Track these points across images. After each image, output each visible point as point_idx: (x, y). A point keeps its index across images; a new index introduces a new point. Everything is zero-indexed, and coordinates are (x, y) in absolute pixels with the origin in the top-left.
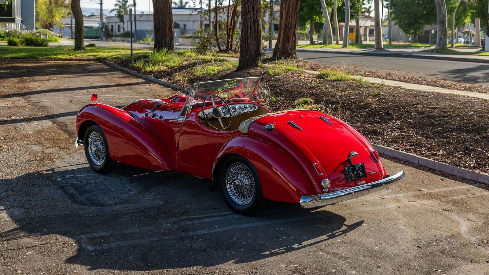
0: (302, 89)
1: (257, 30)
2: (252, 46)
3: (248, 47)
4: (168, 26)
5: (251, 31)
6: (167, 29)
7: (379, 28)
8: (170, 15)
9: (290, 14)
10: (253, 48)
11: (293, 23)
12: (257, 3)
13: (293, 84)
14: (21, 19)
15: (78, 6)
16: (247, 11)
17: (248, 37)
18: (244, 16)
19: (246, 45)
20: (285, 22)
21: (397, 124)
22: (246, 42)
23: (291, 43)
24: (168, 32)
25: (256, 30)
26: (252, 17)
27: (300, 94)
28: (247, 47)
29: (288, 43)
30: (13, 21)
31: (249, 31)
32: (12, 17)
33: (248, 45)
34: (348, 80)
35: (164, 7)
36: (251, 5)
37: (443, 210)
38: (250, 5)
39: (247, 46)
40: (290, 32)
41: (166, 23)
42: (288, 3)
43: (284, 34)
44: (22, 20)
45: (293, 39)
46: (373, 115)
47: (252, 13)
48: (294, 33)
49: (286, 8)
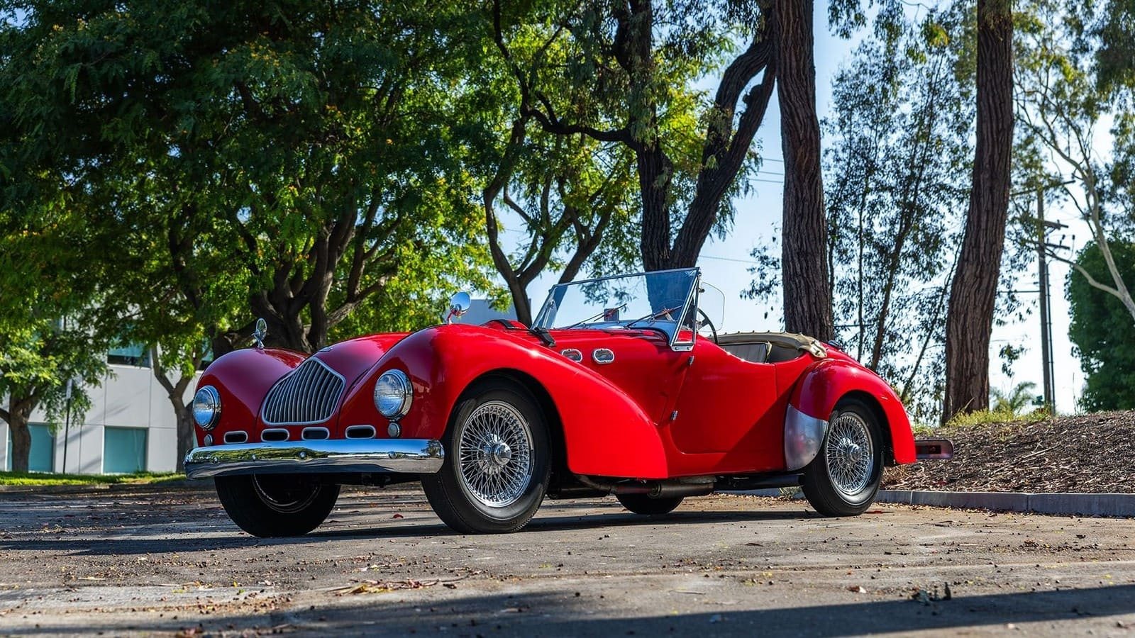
48: (983, 389)
49: (957, 331)
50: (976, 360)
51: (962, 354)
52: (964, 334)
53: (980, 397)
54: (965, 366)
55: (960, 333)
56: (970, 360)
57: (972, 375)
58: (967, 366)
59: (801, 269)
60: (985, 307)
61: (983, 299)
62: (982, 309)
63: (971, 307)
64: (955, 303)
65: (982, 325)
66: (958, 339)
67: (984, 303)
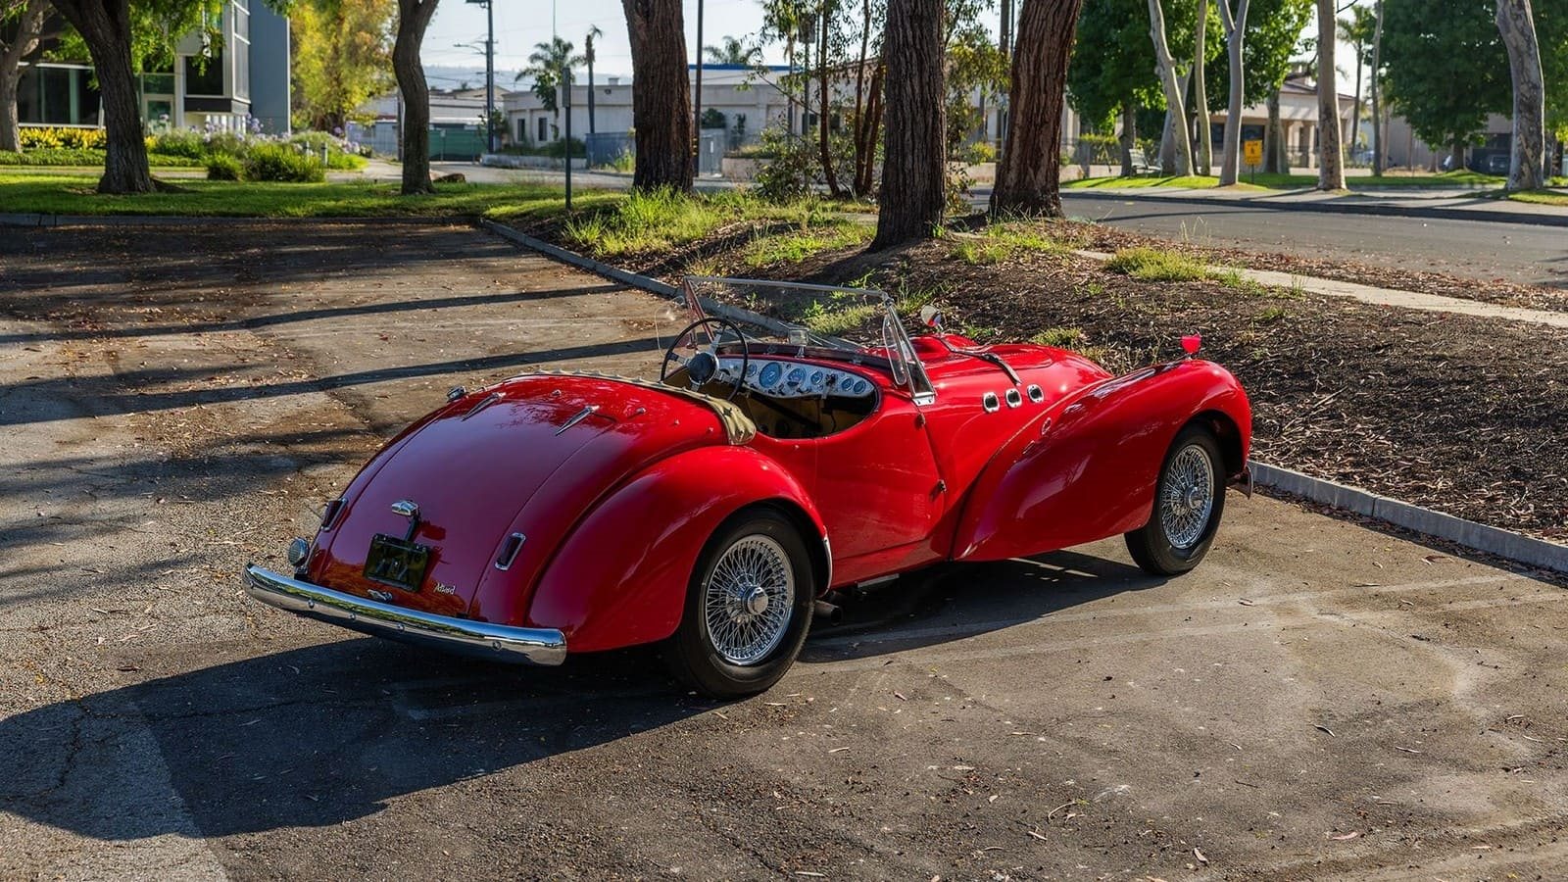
0: (1058, 305)
1: (933, 128)
2: (917, 175)
3: (905, 179)
4: (676, 119)
5: (912, 134)
6: (674, 129)
7: (1331, 126)
8: (683, 87)
9: (1043, 83)
10: (921, 184)
11: (1050, 109)
12: (934, 50)
13: (1033, 290)
14: (249, 102)
15: (413, 60)
16: (904, 72)
17: (906, 150)
18: (894, 89)
19: (898, 175)
20: (1026, 106)
21: (1323, 404)
22: (899, 166)
23: (1043, 170)
24: (675, 136)
25: (930, 129)
26: (917, 91)
27: (1052, 318)
28: (901, 180)
29: (1036, 169)
30: (225, 106)
31: (908, 134)
32: (221, 94)
33: (905, 175)
34: (1196, 278)
35: (665, 63)
36: (914, 55)
37: (1414, 637)
38: (911, 55)
39: (901, 176)
40: (1041, 137)
41: (670, 109)
42: (1035, 51)
43: (1024, 143)
44: (250, 105)
45: (1050, 158)
46: (1256, 377)
47: (916, 81)
48: (1054, 140)
49: (1029, 64)
50: (1049, 103)
51: (1033, 95)
52: (1037, 69)
53: (1049, 152)
54: (1035, 111)
55: (1032, 67)
56: (1043, 104)
57: (1044, 122)
58: (1038, 111)
59: (914, 37)
60: (1065, 33)
61: (1062, 23)
62: (1061, 36)
63: (1047, 35)
64: (1029, 26)
65: (1059, 58)
66: (1029, 75)
67: (1064, 28)
